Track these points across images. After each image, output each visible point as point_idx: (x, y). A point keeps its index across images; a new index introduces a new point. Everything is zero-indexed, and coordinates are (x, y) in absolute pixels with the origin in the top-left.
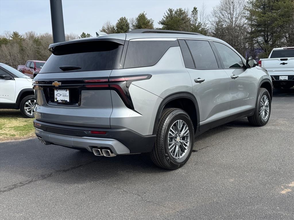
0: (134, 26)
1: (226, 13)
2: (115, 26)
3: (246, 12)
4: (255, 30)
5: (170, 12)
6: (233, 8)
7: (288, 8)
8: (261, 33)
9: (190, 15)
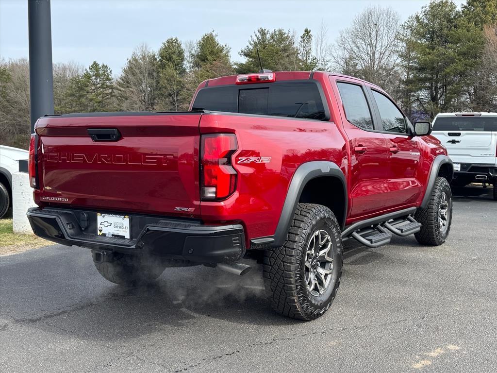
0: (193, 55)
1: (363, 42)
2: (156, 54)
3: (399, 44)
4: (414, 76)
5: (262, 35)
6: (377, 35)
7: (473, 41)
8: (425, 83)
9: (297, 44)
